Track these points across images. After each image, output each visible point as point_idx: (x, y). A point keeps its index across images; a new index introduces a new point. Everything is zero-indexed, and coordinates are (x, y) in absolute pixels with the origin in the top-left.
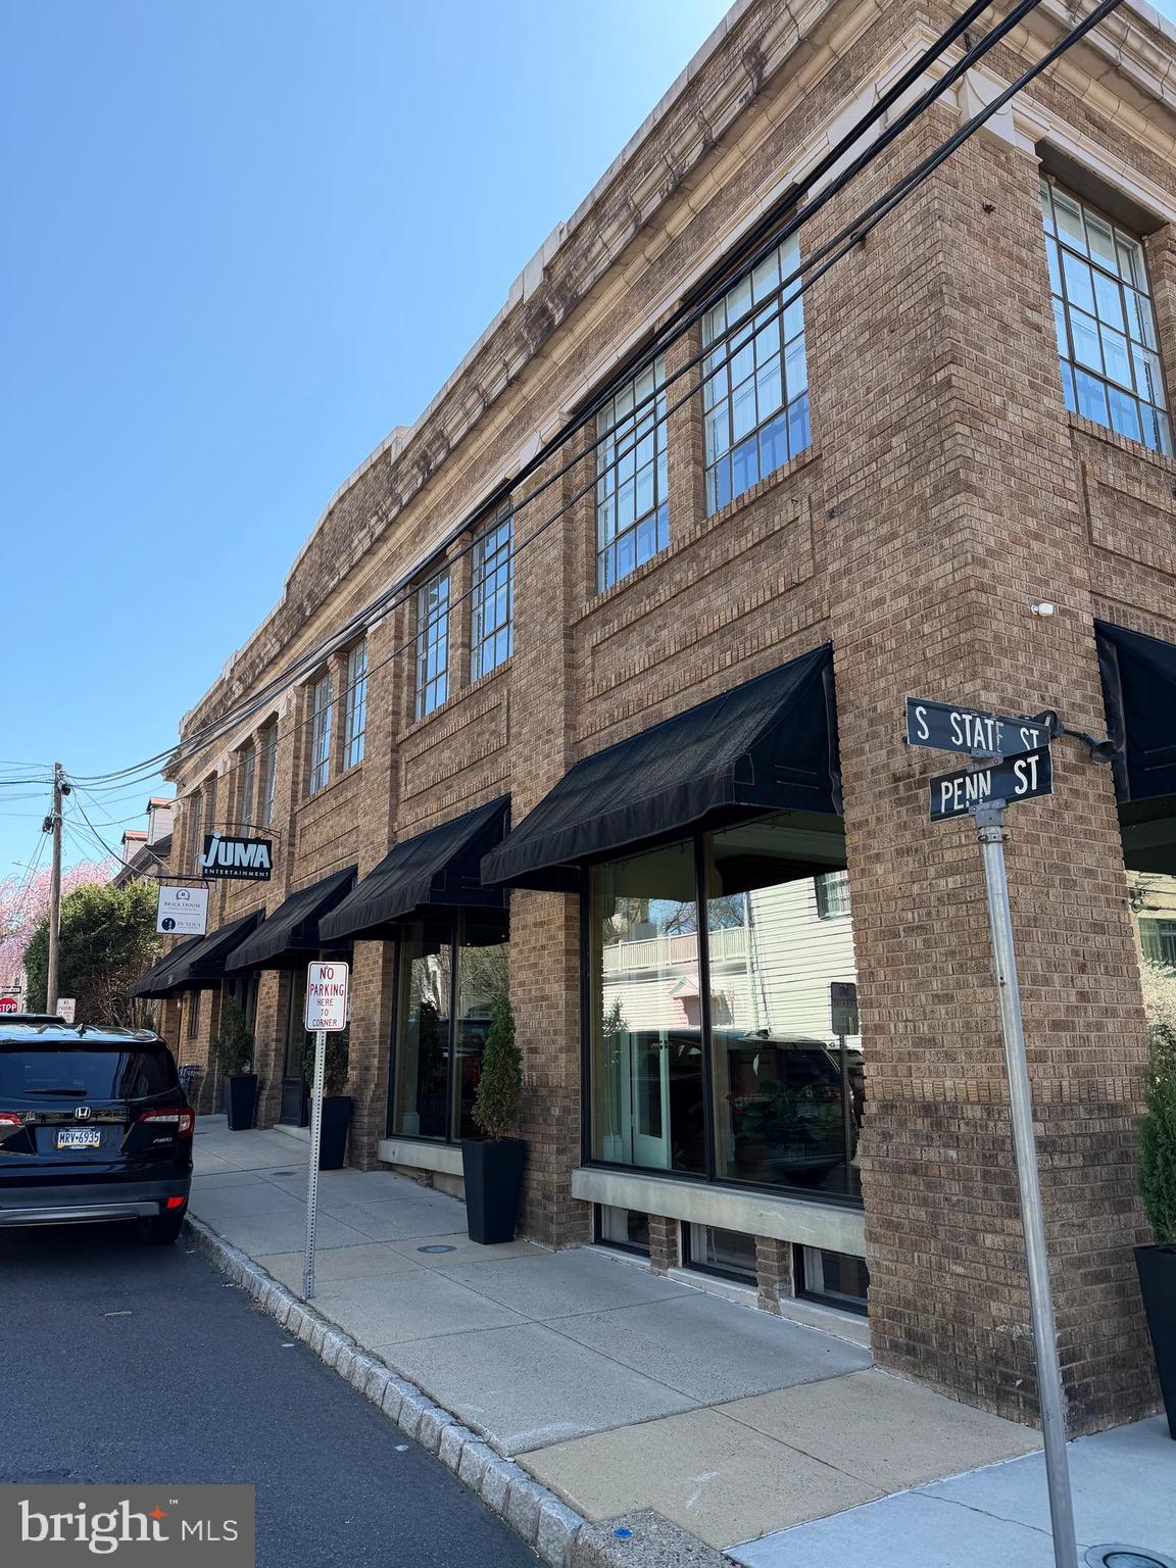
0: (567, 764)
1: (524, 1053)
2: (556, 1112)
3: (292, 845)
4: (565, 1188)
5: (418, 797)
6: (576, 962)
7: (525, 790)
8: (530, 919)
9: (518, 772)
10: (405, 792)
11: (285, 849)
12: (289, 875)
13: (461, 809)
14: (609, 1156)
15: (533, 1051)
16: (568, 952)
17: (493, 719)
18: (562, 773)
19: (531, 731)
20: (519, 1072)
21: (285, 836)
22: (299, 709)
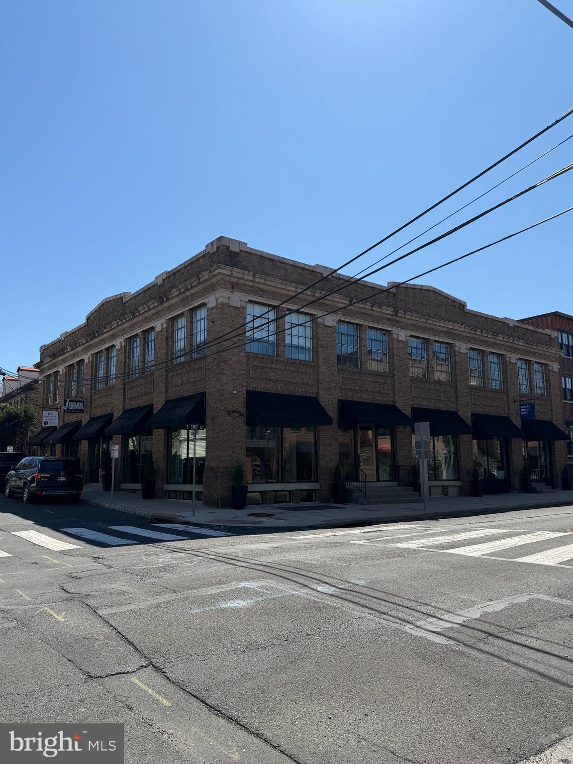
0: (165, 401)
1: (155, 463)
2: (161, 473)
3: (91, 403)
4: (162, 488)
5: (131, 399)
6: (166, 443)
7: (156, 404)
8: (157, 434)
9: (155, 400)
10: (127, 396)
11: (89, 404)
12: (90, 412)
13: (142, 404)
14: (172, 482)
15: (157, 462)
16: (164, 441)
17: (150, 384)
18: (164, 403)
19: (158, 391)
20: (153, 466)
21: (89, 400)
22: (92, 361)
